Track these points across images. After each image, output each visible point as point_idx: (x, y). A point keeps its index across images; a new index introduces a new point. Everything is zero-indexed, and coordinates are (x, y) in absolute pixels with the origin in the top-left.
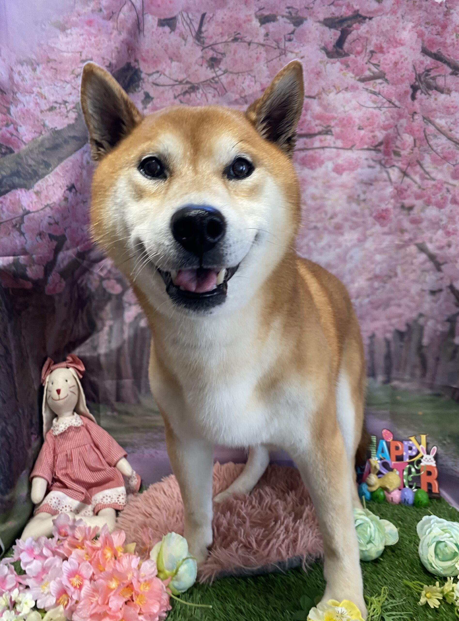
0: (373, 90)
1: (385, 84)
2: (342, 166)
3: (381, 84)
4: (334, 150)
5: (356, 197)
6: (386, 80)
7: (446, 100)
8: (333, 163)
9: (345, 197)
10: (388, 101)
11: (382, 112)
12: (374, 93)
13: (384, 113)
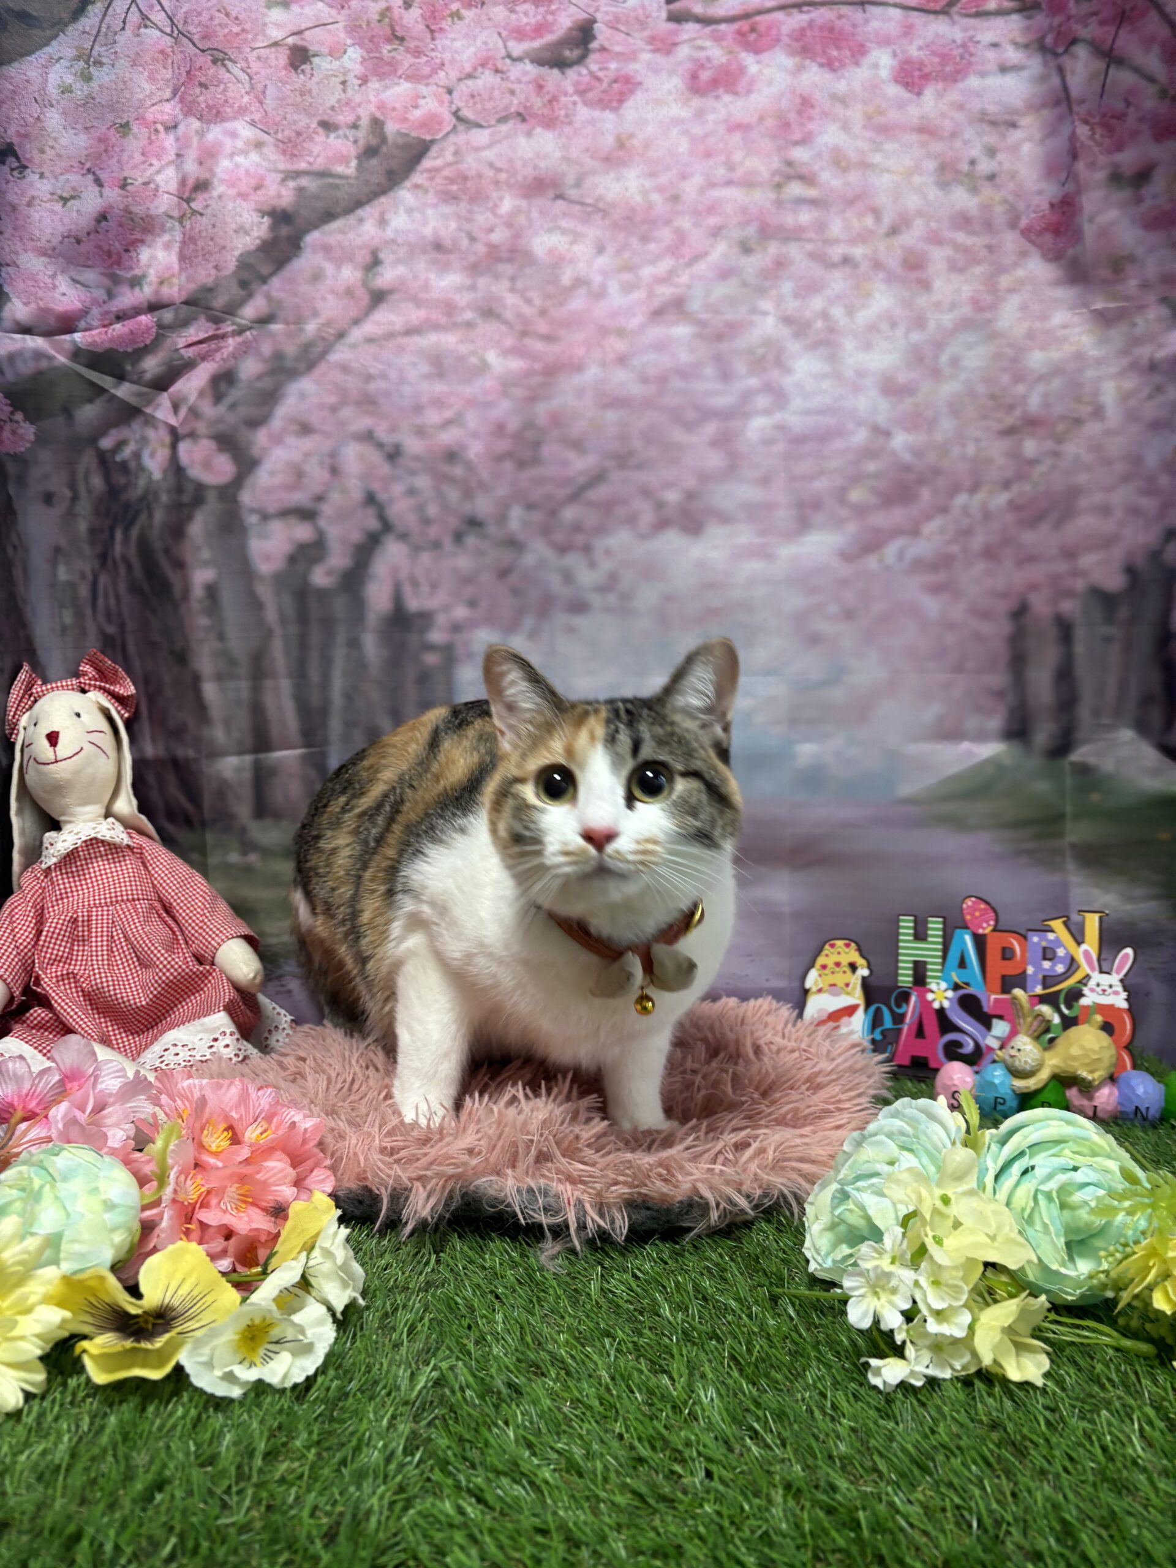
2: (921, 65)
4: (895, 13)
5: (965, 167)
8: (895, 55)
9: (930, 165)
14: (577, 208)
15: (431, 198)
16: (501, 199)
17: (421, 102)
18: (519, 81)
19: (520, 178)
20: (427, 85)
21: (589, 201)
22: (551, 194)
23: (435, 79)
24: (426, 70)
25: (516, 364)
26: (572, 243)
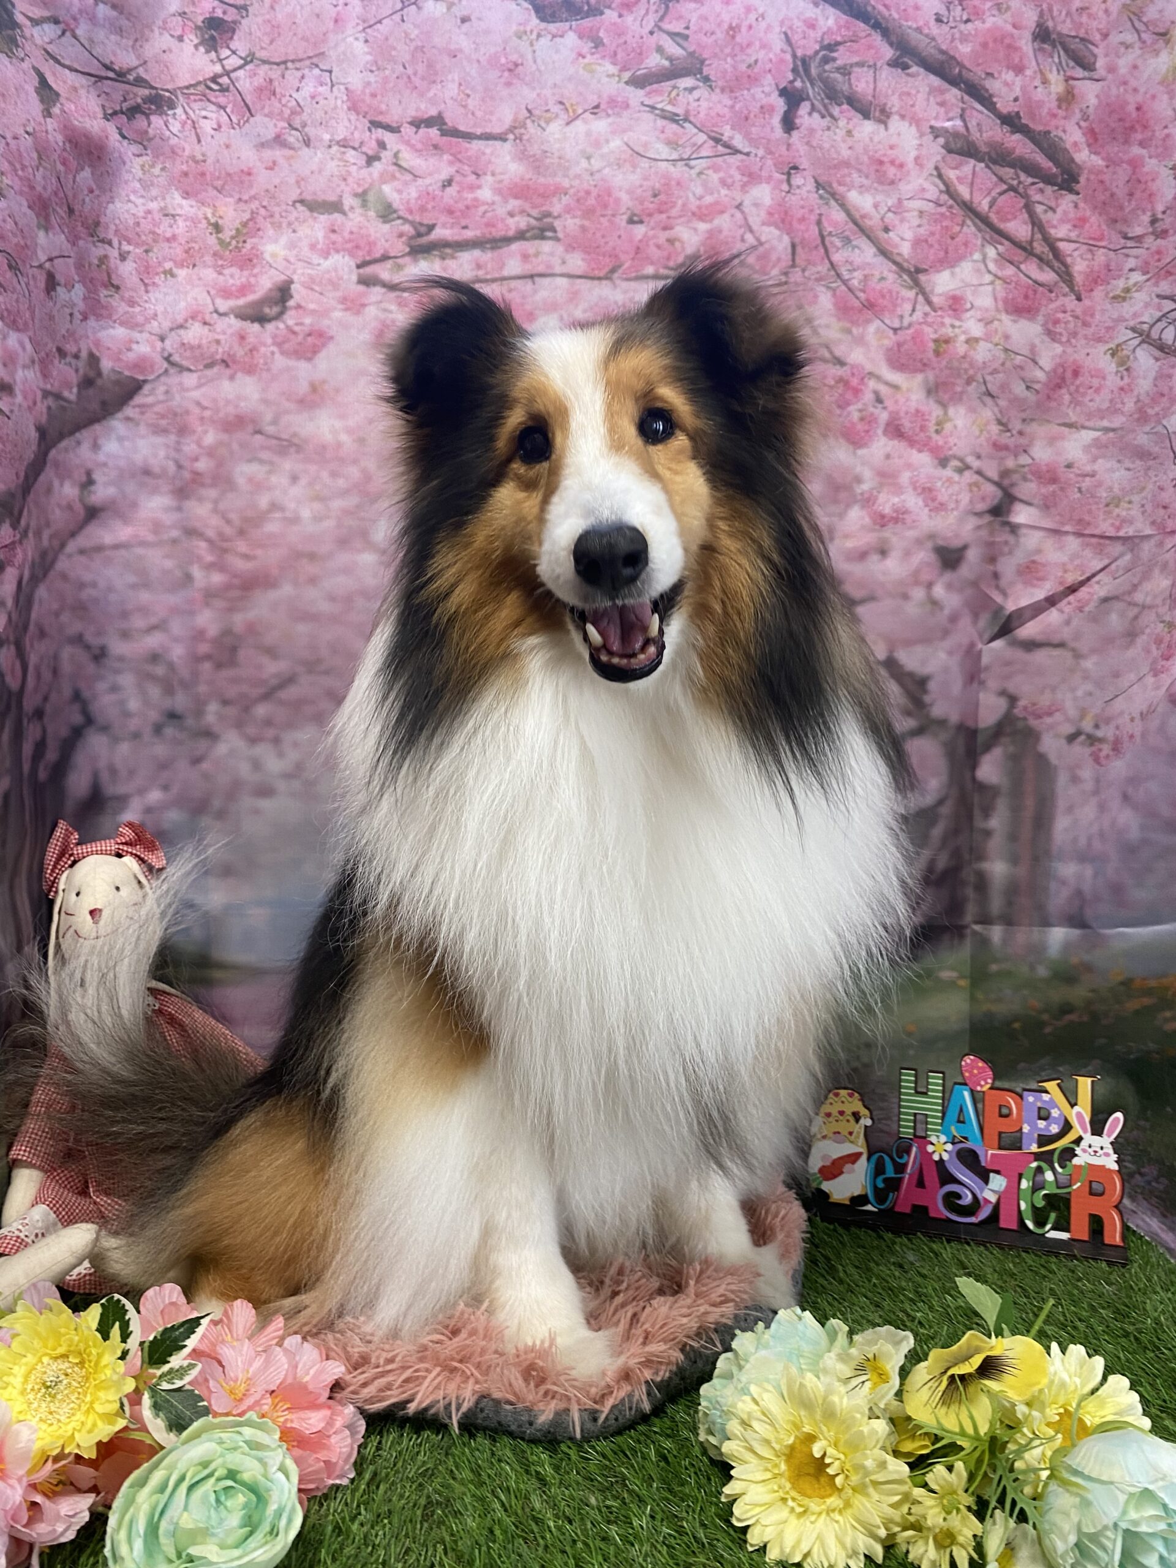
0: (669, 108)
1: (702, 92)
3: (691, 90)
4: (564, 282)
6: (706, 79)
7: (876, 139)
10: (711, 138)
11: (693, 172)
12: (673, 118)
13: (700, 173)
14: (274, 442)
15: (143, 429)
16: (206, 432)
17: (134, 346)
18: (224, 333)
19: (221, 415)
20: (141, 332)
21: (284, 436)
22: (250, 428)
23: (148, 327)
24: (140, 319)
25: (217, 578)
26: (270, 472)
